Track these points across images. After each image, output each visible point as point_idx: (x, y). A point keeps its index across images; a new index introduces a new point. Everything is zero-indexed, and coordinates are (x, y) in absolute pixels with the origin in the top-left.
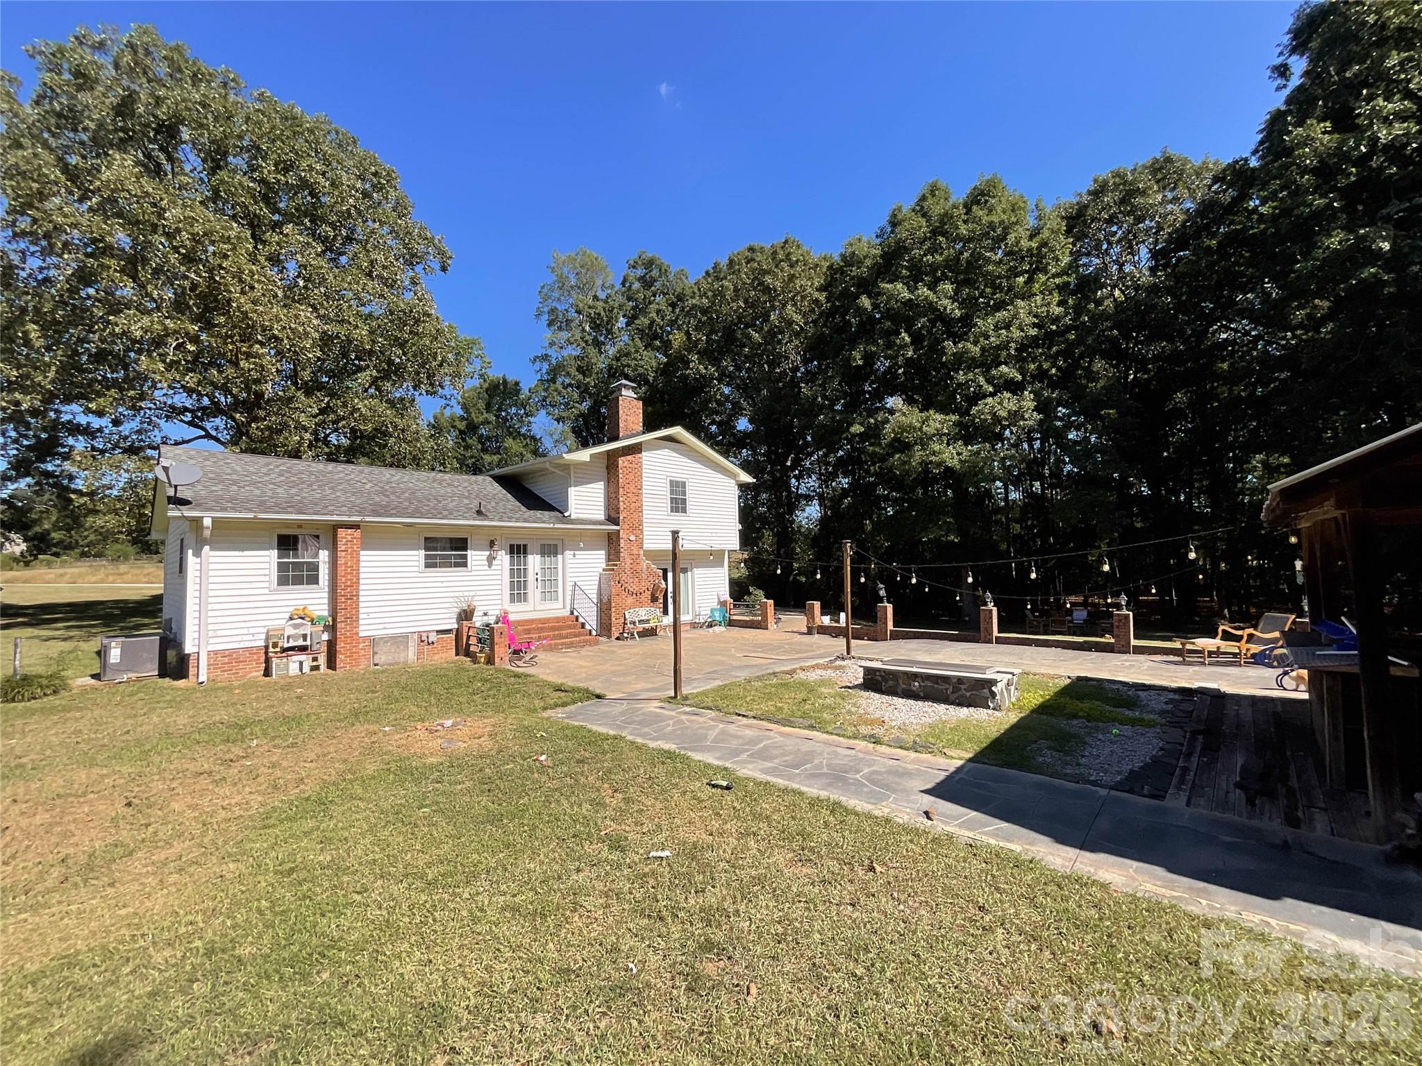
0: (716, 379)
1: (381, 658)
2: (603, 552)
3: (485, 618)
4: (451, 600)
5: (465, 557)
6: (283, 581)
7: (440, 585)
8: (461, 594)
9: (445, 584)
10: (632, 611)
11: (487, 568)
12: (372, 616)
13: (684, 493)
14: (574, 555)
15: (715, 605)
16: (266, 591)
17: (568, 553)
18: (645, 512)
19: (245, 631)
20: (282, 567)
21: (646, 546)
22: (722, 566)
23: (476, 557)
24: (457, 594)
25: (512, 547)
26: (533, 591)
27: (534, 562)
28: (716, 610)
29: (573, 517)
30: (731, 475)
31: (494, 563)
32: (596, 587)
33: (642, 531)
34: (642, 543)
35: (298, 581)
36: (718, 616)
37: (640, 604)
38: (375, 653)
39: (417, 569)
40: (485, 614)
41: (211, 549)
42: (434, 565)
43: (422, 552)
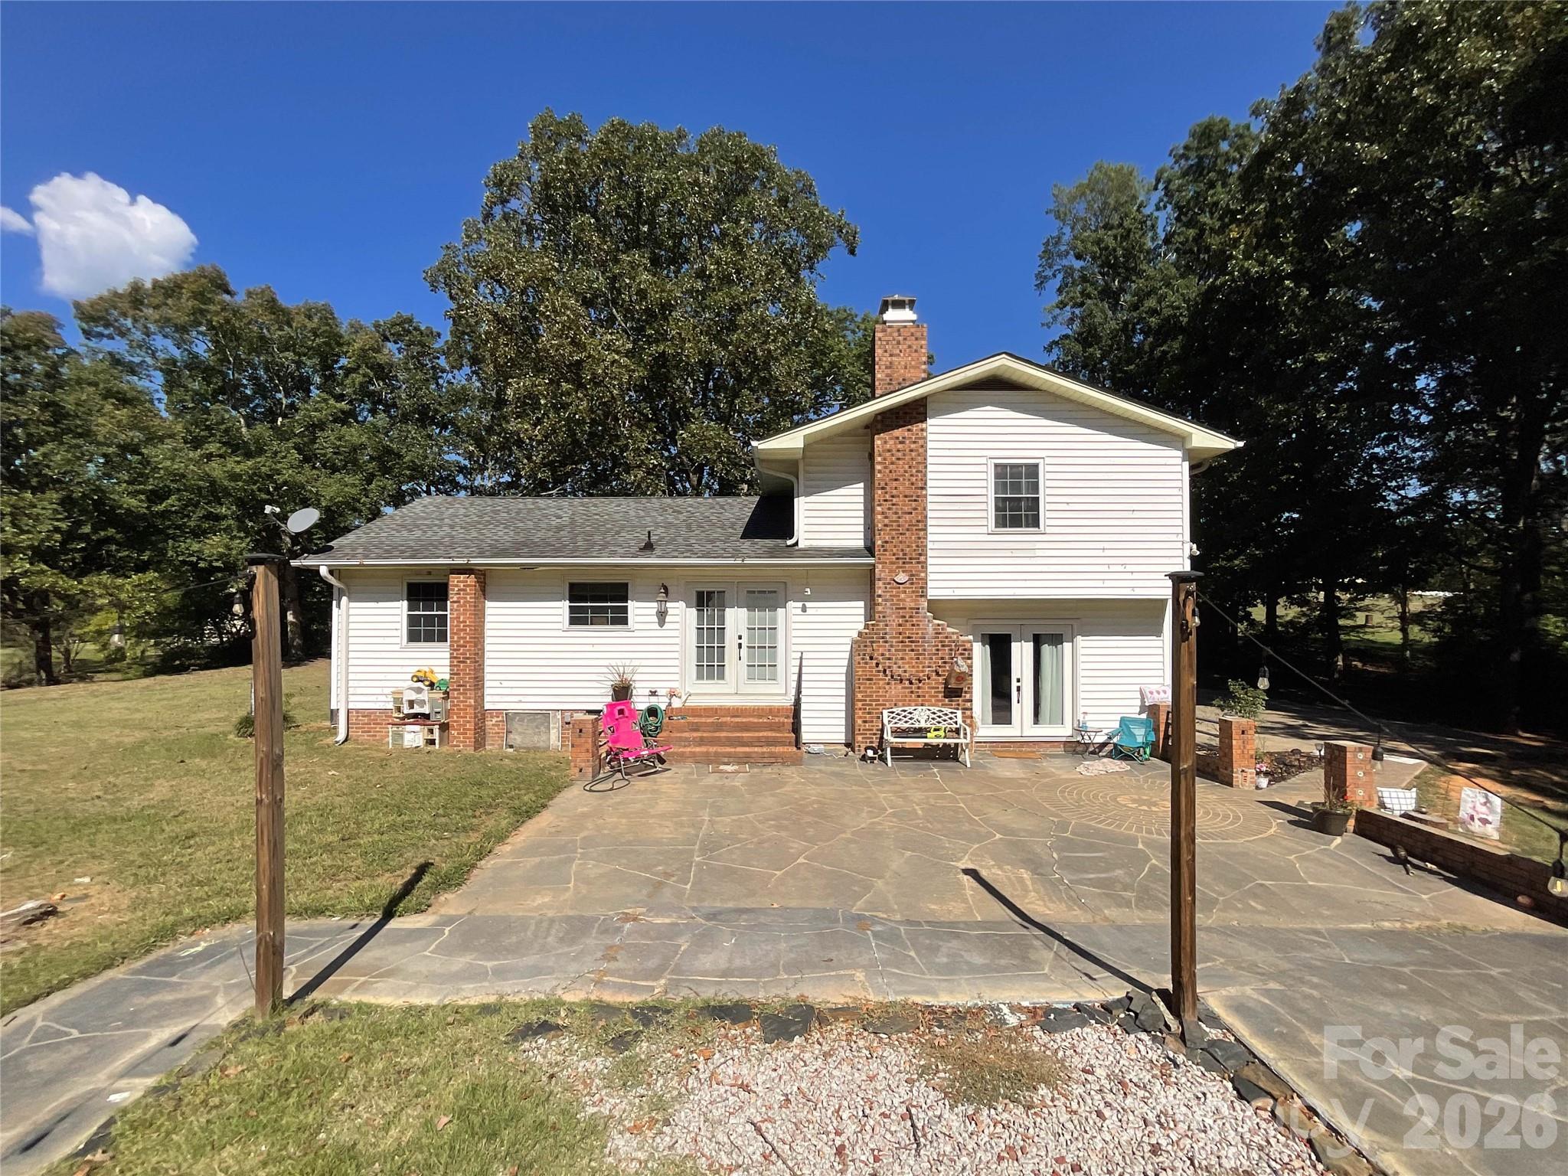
0: (1288, 277)
1: (516, 739)
2: (862, 604)
3: (653, 699)
4: (605, 670)
5: (625, 610)
6: (413, 637)
7: (589, 648)
8: (619, 663)
9: (596, 648)
10: (897, 710)
11: (657, 626)
12: (505, 684)
13: (1035, 488)
14: (804, 609)
15: (1133, 710)
16: (397, 648)
17: (794, 606)
18: (930, 530)
19: (378, 691)
20: (413, 621)
21: (933, 593)
22: (1158, 632)
23: (639, 611)
24: (613, 663)
25: (700, 595)
26: (735, 664)
27: (736, 619)
28: (1134, 721)
29: (801, 545)
30: (1173, 439)
31: (668, 619)
32: (845, 662)
33: (924, 566)
34: (924, 588)
35: (429, 638)
36: (1140, 735)
37: (921, 700)
38: (509, 732)
39: (560, 626)
40: (653, 693)
41: (350, 600)
42: (583, 621)
43: (567, 603)
